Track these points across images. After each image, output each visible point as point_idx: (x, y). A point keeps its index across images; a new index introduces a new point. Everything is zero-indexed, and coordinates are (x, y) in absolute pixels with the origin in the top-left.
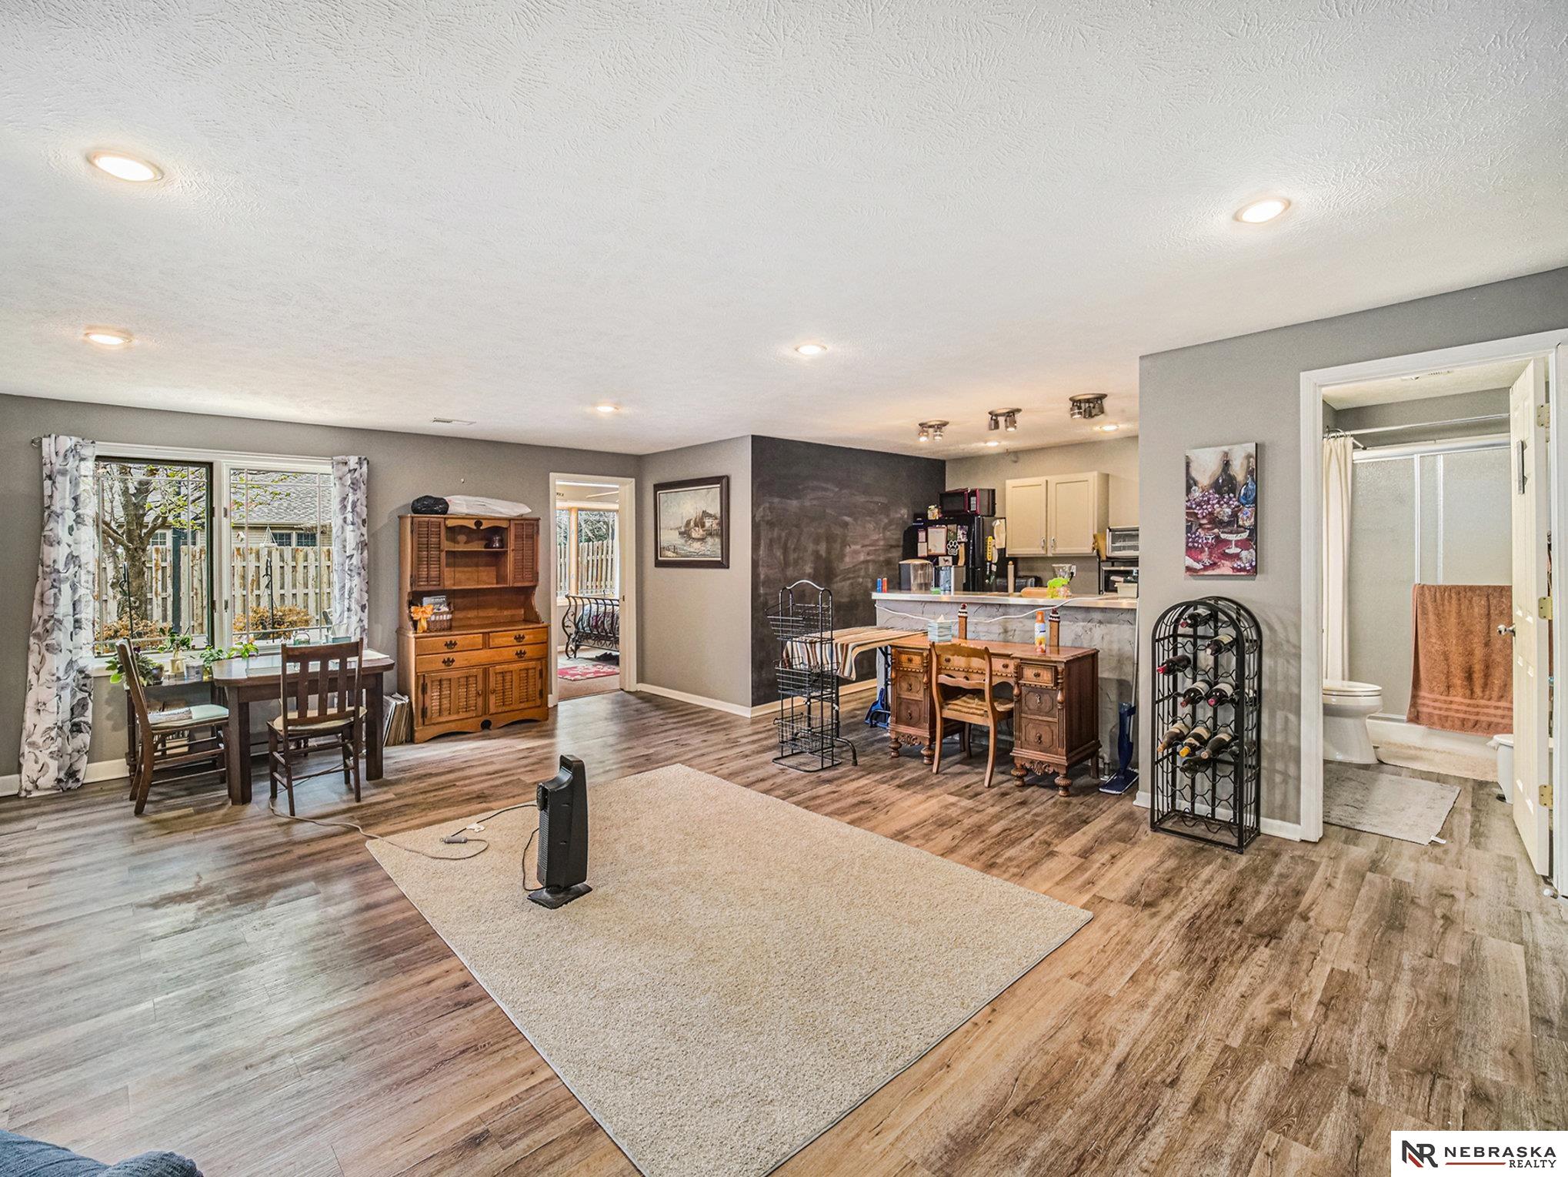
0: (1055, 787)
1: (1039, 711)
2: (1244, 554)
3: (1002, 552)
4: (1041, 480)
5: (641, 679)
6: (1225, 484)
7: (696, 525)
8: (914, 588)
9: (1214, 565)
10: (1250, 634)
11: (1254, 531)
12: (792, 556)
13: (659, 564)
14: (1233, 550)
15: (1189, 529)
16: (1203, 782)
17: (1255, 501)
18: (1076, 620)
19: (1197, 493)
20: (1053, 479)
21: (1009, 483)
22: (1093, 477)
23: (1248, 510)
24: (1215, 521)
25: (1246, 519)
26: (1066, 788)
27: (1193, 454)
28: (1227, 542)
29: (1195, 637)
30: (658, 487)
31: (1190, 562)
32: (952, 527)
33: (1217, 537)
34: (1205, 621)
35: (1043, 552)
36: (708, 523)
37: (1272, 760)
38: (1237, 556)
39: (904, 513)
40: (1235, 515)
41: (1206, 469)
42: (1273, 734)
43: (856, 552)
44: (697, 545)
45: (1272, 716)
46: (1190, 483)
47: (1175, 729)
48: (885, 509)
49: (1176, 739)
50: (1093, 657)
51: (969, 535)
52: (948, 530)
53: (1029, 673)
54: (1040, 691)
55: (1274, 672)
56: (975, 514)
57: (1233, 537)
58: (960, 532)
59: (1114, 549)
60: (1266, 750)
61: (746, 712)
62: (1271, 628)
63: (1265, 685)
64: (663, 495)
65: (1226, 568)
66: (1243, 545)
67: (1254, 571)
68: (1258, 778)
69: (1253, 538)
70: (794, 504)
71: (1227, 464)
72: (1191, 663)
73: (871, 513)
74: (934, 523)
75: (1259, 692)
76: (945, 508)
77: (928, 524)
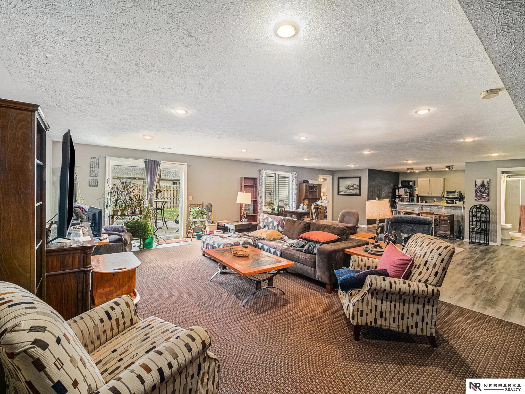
0: (447, 238)
1: (444, 224)
2: (486, 197)
3: (417, 195)
4: (428, 179)
5: (333, 220)
6: (483, 185)
7: (351, 186)
8: (405, 201)
9: (480, 199)
10: (488, 211)
11: (488, 194)
12: (374, 194)
13: (338, 194)
14: (484, 197)
15: (475, 193)
16: (478, 236)
17: (489, 189)
18: (448, 209)
19: (477, 187)
20: (431, 179)
21: (419, 179)
22: (442, 179)
23: (487, 190)
24: (481, 192)
25: (487, 191)
26: (449, 238)
27: (476, 180)
28: (483, 195)
29: (477, 211)
30: (339, 178)
31: (476, 198)
32: (406, 189)
33: (481, 194)
34: (479, 208)
35: (428, 195)
36: (355, 186)
37: (491, 232)
38: (485, 198)
39: (392, 185)
40: (485, 191)
41: (479, 182)
42: (492, 228)
43: (384, 194)
44: (351, 191)
45: (492, 225)
46: (476, 185)
47: (473, 227)
48: (389, 184)
49: (473, 229)
50: (453, 215)
51: (410, 191)
52: (405, 190)
53: (442, 217)
54: (444, 221)
55: (492, 217)
56: (411, 186)
57: (484, 195)
58: (408, 190)
59: (447, 195)
60: (490, 230)
61: (366, 227)
62: (491, 210)
63: (490, 220)
64: (340, 180)
65: (483, 200)
66: (486, 196)
67: (488, 200)
68: (489, 235)
69: (488, 195)
70: (374, 183)
71: (483, 182)
72: (476, 216)
73: (386, 185)
74: (400, 188)
75: (489, 220)
76: (403, 184)
77: (399, 188)
